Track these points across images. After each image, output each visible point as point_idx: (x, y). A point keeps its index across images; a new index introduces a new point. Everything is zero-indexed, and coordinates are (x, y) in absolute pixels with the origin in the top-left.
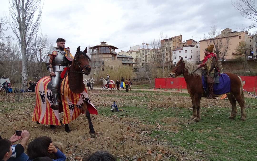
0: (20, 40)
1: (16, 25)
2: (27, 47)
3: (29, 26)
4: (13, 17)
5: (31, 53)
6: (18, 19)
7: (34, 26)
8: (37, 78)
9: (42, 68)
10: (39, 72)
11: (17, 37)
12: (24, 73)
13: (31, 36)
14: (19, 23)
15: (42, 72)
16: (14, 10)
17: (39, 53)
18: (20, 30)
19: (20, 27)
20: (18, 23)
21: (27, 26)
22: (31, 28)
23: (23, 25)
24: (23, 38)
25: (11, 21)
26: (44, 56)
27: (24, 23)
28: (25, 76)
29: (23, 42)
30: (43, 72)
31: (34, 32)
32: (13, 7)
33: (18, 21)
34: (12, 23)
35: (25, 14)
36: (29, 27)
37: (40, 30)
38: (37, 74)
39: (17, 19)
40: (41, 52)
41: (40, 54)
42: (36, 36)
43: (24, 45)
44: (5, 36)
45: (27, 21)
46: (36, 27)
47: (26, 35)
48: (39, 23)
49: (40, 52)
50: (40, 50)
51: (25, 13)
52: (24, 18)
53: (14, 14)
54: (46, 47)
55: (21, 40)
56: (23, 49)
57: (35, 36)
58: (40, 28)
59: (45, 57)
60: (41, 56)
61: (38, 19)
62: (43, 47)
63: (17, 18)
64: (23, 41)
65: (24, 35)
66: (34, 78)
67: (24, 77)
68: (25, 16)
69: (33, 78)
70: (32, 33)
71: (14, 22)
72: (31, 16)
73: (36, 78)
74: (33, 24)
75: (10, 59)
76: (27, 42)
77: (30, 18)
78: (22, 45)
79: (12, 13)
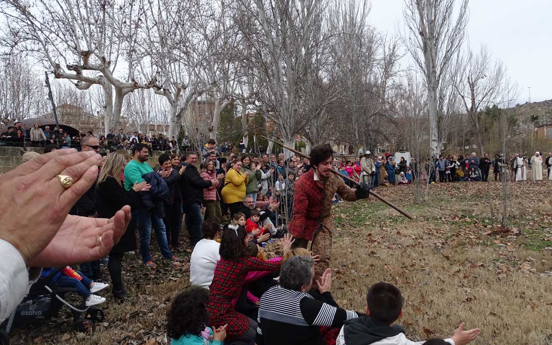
0: (424, 72)
1: (417, 42)
2: (440, 84)
3: (443, 37)
4: (411, 28)
5: (448, 95)
6: (421, 29)
7: (452, 35)
8: (468, 147)
9: (478, 126)
10: (472, 134)
11: (420, 66)
12: (435, 141)
13: (447, 58)
14: (423, 35)
15: (477, 135)
16: (413, 13)
17: (470, 92)
18: (425, 50)
19: (425, 44)
20: (420, 37)
21: (437, 39)
22: (446, 42)
23: (430, 39)
24: (431, 65)
25: (408, 37)
26: (480, 99)
27: (432, 34)
28: (436, 147)
29: (431, 75)
30: (480, 134)
31: (453, 49)
32: (411, 6)
33: (421, 34)
34: (410, 39)
35: (433, 15)
36: (442, 40)
37: (467, 40)
38: (467, 140)
39: (419, 30)
40: (475, 88)
41: (473, 95)
42: (458, 56)
43: (433, 81)
44: (402, 68)
45: (437, 29)
46: (456, 35)
47: (437, 59)
48: (464, 24)
49: (472, 90)
50: (472, 86)
51: (433, 11)
52: (432, 23)
53: (413, 21)
54: (486, 76)
55: (426, 72)
56: (431, 89)
57: (455, 56)
58: (465, 36)
59: (483, 98)
60: (474, 99)
61: (461, 16)
62: (478, 76)
63: (419, 27)
64: (431, 72)
65: (433, 60)
66: (461, 148)
67: (435, 149)
68: (433, 18)
69: (459, 148)
70: (448, 51)
71: (413, 37)
72: (445, 15)
73: (465, 149)
74: (450, 30)
75: (413, 112)
76: (438, 73)
77: (444, 19)
78: (429, 82)
79: (408, 20)
